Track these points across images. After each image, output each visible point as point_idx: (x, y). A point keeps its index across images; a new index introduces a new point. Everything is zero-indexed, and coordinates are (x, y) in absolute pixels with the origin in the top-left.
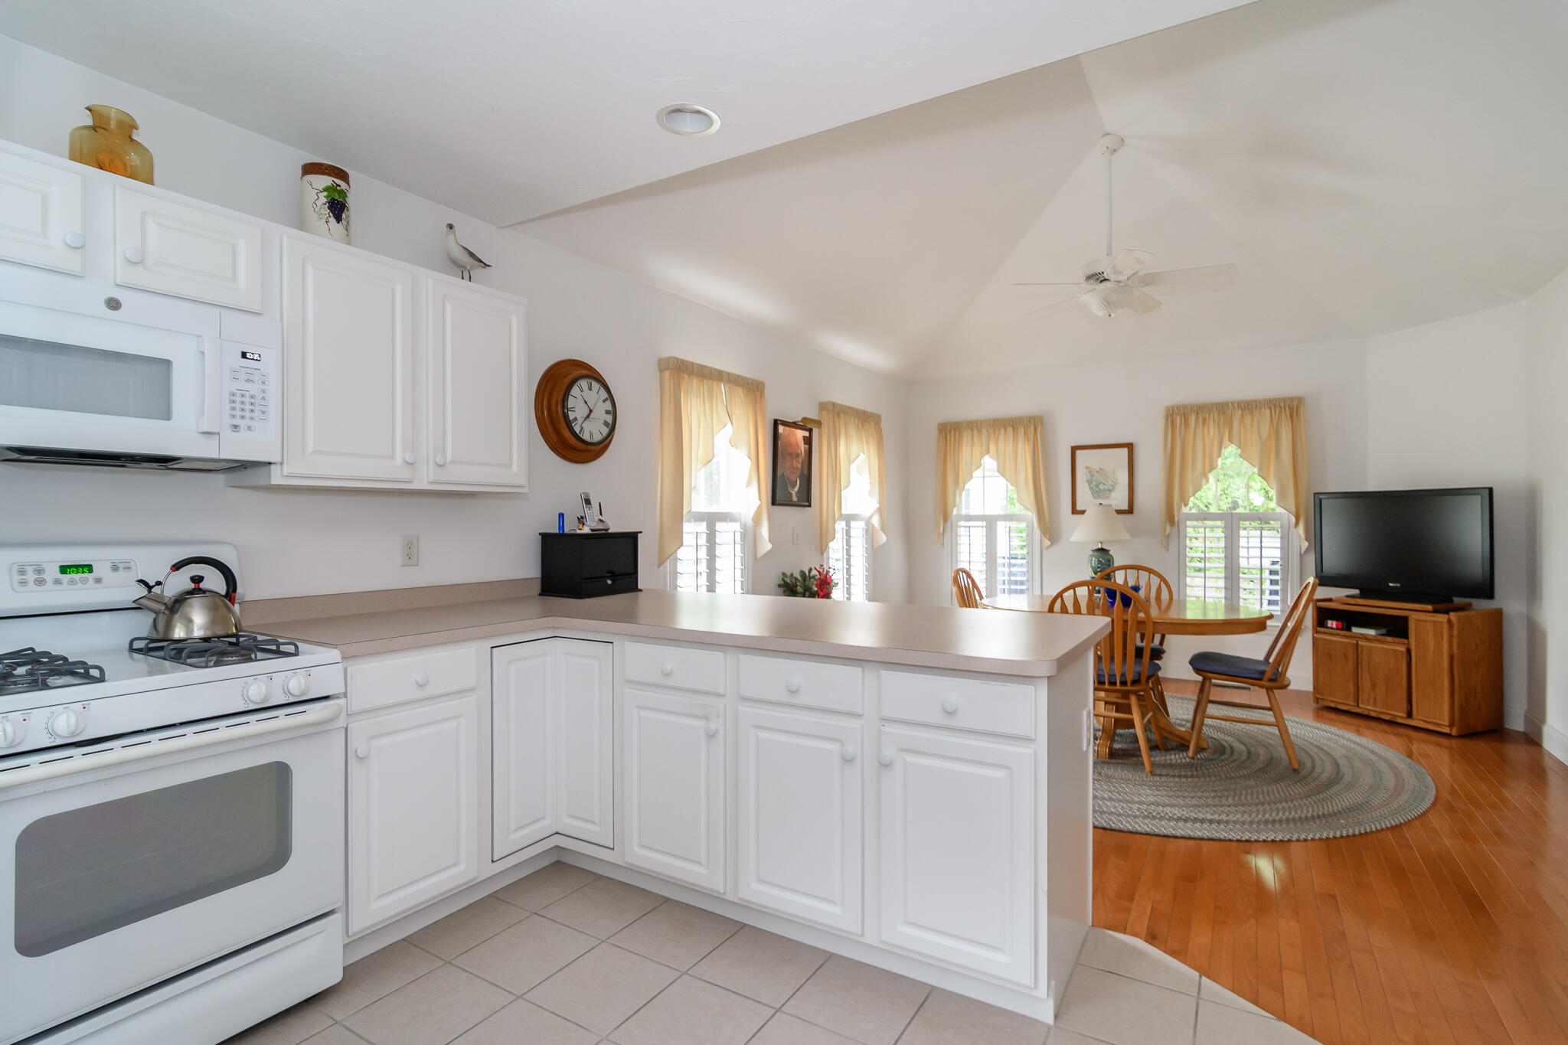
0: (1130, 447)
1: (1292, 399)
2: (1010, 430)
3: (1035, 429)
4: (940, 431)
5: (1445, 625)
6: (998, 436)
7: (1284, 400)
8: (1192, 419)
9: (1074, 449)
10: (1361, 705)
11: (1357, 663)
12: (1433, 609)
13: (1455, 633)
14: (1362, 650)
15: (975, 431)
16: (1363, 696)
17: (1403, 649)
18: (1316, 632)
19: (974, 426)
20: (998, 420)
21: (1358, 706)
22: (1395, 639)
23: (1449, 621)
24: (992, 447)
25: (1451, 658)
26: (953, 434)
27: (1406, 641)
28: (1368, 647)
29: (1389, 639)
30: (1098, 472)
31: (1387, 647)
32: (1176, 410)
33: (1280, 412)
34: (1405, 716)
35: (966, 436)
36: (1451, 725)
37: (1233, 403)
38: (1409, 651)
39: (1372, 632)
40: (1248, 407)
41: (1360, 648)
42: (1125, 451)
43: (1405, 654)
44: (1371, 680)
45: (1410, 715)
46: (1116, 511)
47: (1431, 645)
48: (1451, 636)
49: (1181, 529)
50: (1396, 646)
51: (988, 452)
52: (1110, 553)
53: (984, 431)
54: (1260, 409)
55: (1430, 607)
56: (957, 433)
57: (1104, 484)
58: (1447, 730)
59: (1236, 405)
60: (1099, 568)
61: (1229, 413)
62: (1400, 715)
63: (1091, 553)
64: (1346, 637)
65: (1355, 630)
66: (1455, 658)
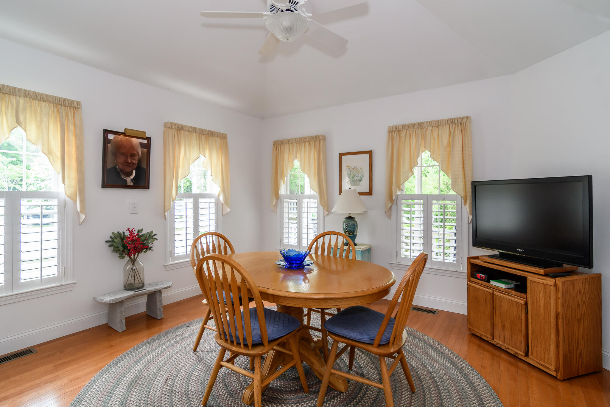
0: (370, 153)
1: (462, 118)
2: (307, 144)
3: (320, 143)
4: (274, 145)
5: (553, 288)
6: (301, 147)
7: (457, 119)
8: (403, 133)
9: (341, 155)
10: (495, 340)
11: (493, 308)
12: (545, 272)
13: (560, 295)
14: (496, 297)
15: (291, 145)
16: (497, 333)
17: (522, 302)
18: (469, 281)
19: (290, 142)
20: (301, 138)
21: (493, 339)
22: (517, 293)
23: (555, 285)
24: (298, 155)
25: (557, 315)
26: (280, 146)
27: (524, 296)
28: (500, 297)
29: (514, 292)
30: (353, 169)
31: (511, 298)
32: (394, 128)
33: (455, 128)
34: (523, 354)
35: (286, 147)
36: (557, 370)
37: (427, 123)
38: (526, 304)
39: (502, 286)
40: (436, 124)
41: (494, 296)
42: (367, 156)
43: (524, 307)
44: (502, 322)
45: (527, 355)
46: (359, 193)
47: (542, 302)
48: (557, 298)
49: (398, 205)
50: (517, 299)
51: (296, 158)
52: (355, 219)
53: (295, 145)
54: (443, 125)
55: (542, 271)
56: (282, 147)
57: (357, 177)
58: (554, 374)
59: (428, 123)
60: (347, 229)
61: (425, 129)
62: (521, 354)
63: (344, 219)
64: (487, 287)
65: (493, 283)
66: (561, 316)
